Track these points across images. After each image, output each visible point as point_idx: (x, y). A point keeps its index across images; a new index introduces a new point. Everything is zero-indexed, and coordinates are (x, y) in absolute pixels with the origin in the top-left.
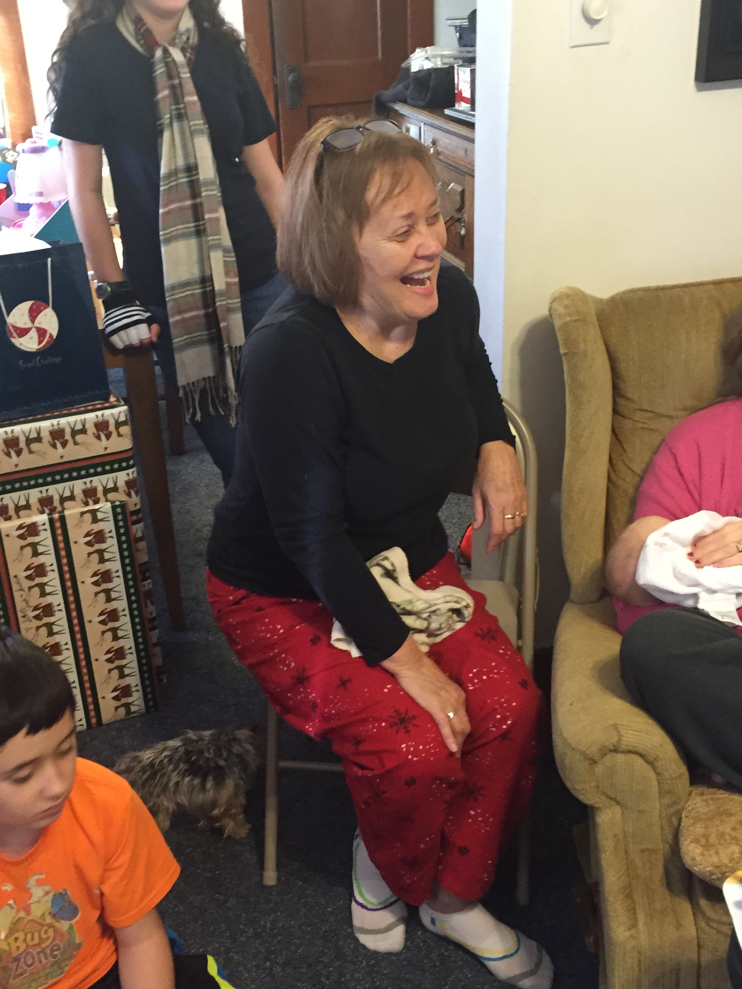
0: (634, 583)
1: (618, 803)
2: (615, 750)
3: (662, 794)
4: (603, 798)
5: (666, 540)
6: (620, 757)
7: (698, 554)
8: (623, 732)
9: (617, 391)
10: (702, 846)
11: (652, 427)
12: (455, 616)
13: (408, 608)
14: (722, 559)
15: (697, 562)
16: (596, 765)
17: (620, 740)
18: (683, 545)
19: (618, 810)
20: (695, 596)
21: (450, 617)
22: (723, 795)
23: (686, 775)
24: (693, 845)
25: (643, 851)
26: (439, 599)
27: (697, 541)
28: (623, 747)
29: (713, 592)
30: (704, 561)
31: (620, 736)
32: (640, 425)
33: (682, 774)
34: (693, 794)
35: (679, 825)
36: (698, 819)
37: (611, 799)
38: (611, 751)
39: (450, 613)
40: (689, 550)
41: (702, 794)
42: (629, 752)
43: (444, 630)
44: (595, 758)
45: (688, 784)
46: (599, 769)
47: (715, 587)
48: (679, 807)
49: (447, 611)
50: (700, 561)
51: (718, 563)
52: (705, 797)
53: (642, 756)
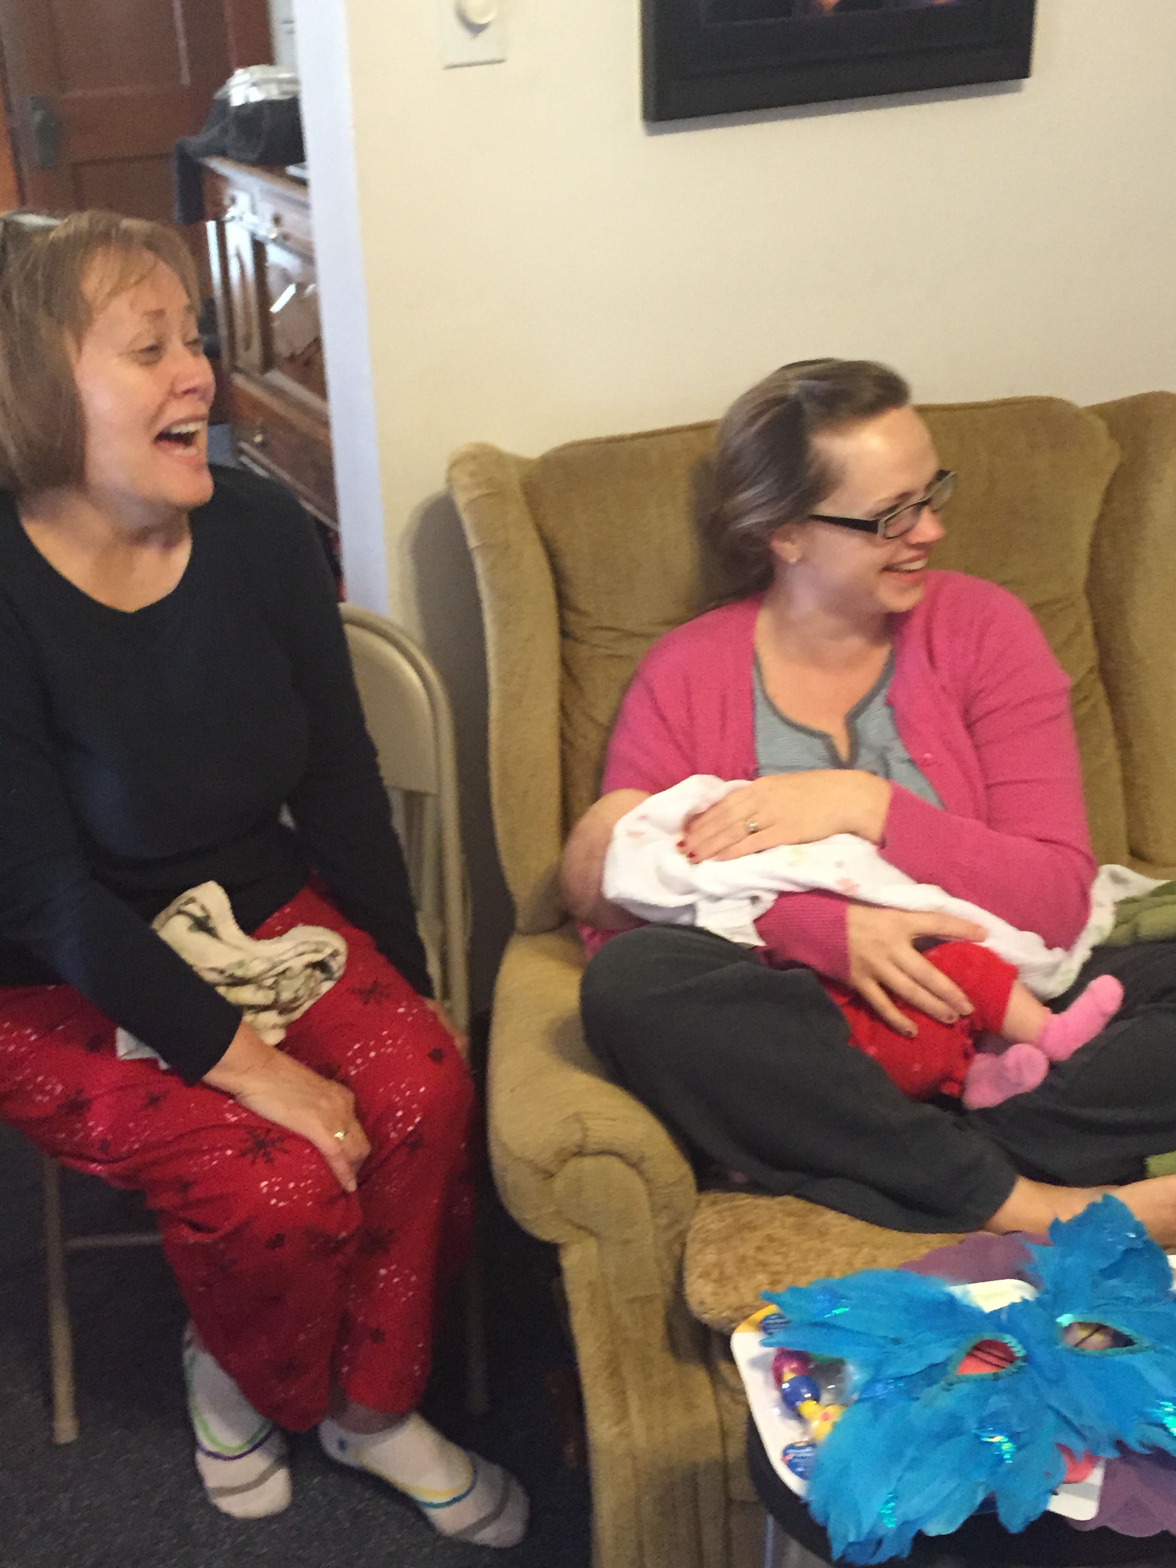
0: (600, 897)
1: (592, 1233)
2: (580, 1152)
3: (656, 1210)
4: (569, 1227)
5: (642, 827)
6: (588, 1163)
7: (693, 843)
8: (590, 1123)
9: (563, 601)
10: (715, 1281)
11: (620, 653)
12: (318, 974)
13: (239, 973)
14: (726, 848)
15: (691, 855)
16: (553, 1179)
17: (586, 1136)
18: (671, 832)
19: (592, 1245)
20: (691, 908)
21: (310, 977)
22: (745, 1200)
23: (690, 1179)
24: (701, 1281)
25: (632, 1301)
26: (288, 951)
27: (691, 822)
28: (592, 1146)
29: (716, 899)
30: (701, 853)
31: (585, 1129)
32: (602, 651)
33: (682, 1177)
34: (703, 1204)
35: (683, 1253)
36: (706, 1243)
37: (580, 1227)
38: (575, 1155)
39: (309, 971)
40: (679, 837)
41: (714, 1203)
42: (602, 1153)
43: (302, 1000)
44: (552, 1168)
45: (693, 1190)
46: (559, 1184)
47: (718, 890)
48: (681, 1227)
49: (302, 968)
50: (694, 853)
51: (721, 854)
52: (718, 1208)
53: (620, 1156)
